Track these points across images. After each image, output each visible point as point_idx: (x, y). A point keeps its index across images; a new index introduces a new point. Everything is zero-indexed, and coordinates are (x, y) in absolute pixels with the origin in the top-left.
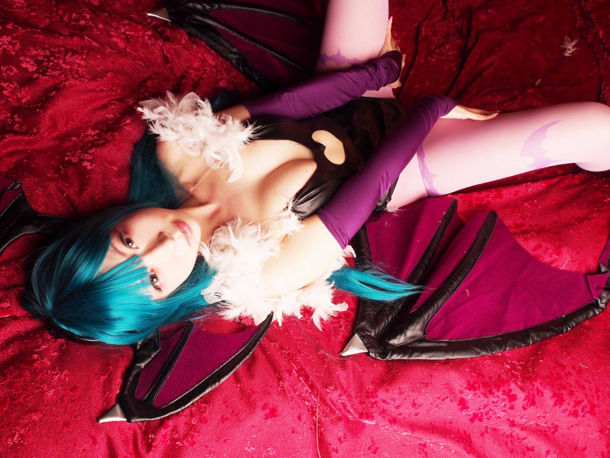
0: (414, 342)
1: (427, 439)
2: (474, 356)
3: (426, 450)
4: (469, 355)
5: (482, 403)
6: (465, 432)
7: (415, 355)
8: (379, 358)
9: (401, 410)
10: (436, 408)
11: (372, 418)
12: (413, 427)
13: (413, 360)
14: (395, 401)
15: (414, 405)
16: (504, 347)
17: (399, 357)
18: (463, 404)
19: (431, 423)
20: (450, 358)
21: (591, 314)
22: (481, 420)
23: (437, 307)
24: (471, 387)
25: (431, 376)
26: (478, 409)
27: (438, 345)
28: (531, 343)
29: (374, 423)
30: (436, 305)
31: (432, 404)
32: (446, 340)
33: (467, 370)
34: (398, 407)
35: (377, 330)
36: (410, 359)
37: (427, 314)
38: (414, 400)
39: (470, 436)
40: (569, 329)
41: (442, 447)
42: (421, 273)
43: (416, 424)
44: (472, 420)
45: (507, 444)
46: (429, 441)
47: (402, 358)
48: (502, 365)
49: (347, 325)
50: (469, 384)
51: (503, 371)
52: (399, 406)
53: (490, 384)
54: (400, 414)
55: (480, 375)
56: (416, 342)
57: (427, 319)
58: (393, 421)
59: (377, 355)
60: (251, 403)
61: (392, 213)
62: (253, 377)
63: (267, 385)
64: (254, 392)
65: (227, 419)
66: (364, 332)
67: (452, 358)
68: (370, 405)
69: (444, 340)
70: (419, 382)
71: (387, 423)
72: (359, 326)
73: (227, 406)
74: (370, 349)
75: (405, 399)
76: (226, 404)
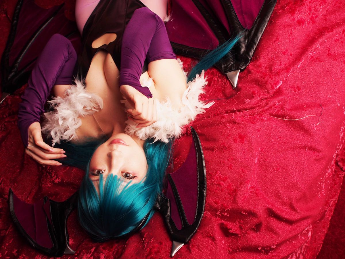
1: (310, 53)
2: (275, 4)
3: (315, 57)
4: (272, 7)
5: (306, 9)
6: (319, 29)
7: (256, 40)
8: (248, 64)
9: (283, 63)
10: (294, 40)
11: (279, 82)
12: (298, 59)
13: (258, 43)
14: (275, 64)
15: (284, 53)
17: (253, 52)
18: (301, 22)
19: (302, 48)
20: (268, 19)
22: (316, 17)
23: (234, 16)
24: (292, 12)
25: (273, 34)
26: (309, 15)
27: (257, 24)
29: (282, 82)
30: (234, 17)
31: (290, 42)
32: (257, 18)
33: (281, 11)
34: (281, 65)
35: (231, 59)
36: (257, 44)
38: (282, 52)
39: (323, 28)
41: (319, 47)
42: (212, 20)
43: (297, 57)
44: (314, 22)
45: (339, 7)
46: (311, 53)
47: (254, 50)
49: (218, 76)
50: (290, 12)
52: (281, 63)
54: (285, 65)
55: (287, 5)
56: (248, 37)
57: (239, 25)
58: (287, 69)
59: (245, 65)
60: (229, 148)
61: (170, 21)
62: (215, 140)
63: (223, 134)
64: (223, 143)
65: (231, 165)
66: (228, 68)
67: (269, 18)
68: (270, 79)
69: (256, 19)
70: (273, 43)
71: (286, 74)
72: (223, 69)
73: (223, 162)
74: (239, 68)
75: (278, 57)
76: (222, 162)
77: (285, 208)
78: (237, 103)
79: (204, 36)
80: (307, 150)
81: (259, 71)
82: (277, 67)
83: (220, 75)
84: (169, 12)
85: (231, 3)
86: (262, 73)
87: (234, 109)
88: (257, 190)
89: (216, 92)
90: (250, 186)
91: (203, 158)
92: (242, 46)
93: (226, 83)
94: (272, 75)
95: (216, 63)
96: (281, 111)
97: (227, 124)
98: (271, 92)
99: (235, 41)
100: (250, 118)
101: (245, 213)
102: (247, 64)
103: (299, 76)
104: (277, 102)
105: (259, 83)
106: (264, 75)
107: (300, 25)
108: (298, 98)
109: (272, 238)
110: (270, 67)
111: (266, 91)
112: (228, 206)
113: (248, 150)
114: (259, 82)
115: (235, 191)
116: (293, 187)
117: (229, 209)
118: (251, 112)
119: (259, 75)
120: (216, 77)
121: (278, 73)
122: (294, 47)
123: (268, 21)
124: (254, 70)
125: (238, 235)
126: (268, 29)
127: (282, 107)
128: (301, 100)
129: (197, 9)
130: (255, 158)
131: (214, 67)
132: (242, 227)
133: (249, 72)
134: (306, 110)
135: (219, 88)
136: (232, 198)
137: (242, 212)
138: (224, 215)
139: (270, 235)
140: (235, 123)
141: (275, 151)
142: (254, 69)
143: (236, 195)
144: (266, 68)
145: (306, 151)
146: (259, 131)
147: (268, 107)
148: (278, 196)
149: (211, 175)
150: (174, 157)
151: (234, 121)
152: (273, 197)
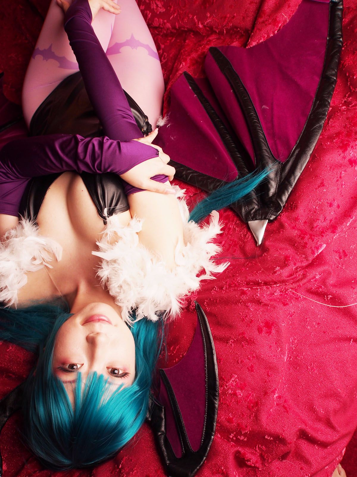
0: (281, 175)
2: (321, 132)
4: (317, 135)
7: (292, 181)
8: (279, 213)
9: (328, 218)
10: (343, 187)
11: (321, 245)
12: (347, 214)
13: (295, 185)
14: (318, 219)
15: (330, 205)
16: (327, 103)
17: (287, 195)
18: (353, 162)
19: (352, 198)
20: (311, 152)
21: (339, 13)
23: (263, 139)
24: (344, 147)
25: (317, 176)
27: (294, 157)
28: (335, 78)
29: (325, 245)
30: (261, 140)
31: (338, 189)
32: (295, 147)
33: (329, 143)
34: (325, 219)
35: (255, 201)
36: (293, 186)
37: (264, 151)
38: (328, 203)
40: (341, 39)
42: (228, 137)
43: (346, 211)
47: (289, 193)
48: (340, 111)
49: (235, 223)
50: (341, 148)
51: (345, 113)
53: (350, 130)
54: (331, 221)
55: (338, 134)
56: (282, 174)
57: (268, 153)
58: (334, 228)
59: (275, 214)
60: (250, 340)
61: (165, 125)
62: (230, 327)
63: (243, 319)
64: (243, 333)
65: (252, 366)
66: (251, 215)
67: (312, 150)
68: (310, 241)
69: (294, 149)
70: (316, 189)
71: (332, 235)
72: (243, 215)
73: (242, 362)
74: (267, 217)
75: (321, 210)
76: (240, 361)
77: (320, 426)
78: (263, 271)
79: (216, 158)
80: (351, 342)
81: (295, 226)
82: (321, 224)
83: (238, 222)
84: (165, 111)
85: (258, 118)
86: (300, 230)
87: (259, 281)
88: (285, 401)
89: (230, 245)
90: (276, 395)
91: (214, 352)
92: (271, 185)
93: (246, 234)
94: (314, 236)
95: (234, 204)
96: (323, 287)
97: (249, 304)
98: (311, 259)
99: (263, 176)
100: (281, 295)
101: (270, 438)
102: (277, 213)
103: (346, 236)
104: (316, 274)
105: (295, 244)
106: (303, 233)
107: (352, 166)
108: (344, 268)
109: (302, 469)
110: (311, 223)
111: (304, 256)
112: (246, 427)
113: (276, 343)
114: (296, 242)
115: (257, 404)
116: (332, 395)
117: (247, 432)
118: (284, 288)
119: (295, 233)
120: (232, 224)
121: (322, 233)
122: (343, 196)
123: (311, 155)
124: (289, 225)
125: (258, 468)
126: (309, 167)
127: (324, 281)
128: (348, 272)
129: (208, 116)
130: (284, 354)
131: (230, 208)
132: (264, 456)
133: (282, 226)
134: (354, 288)
135: (236, 241)
136: (252, 414)
137: (266, 437)
138: (239, 439)
139: (300, 464)
140: (261, 304)
141: (311, 344)
142: (289, 222)
143: (258, 410)
144: (305, 222)
145: (350, 344)
146: (291, 316)
147: (305, 281)
148: (311, 409)
149: (224, 380)
150: (169, 344)
151: (259, 301)
152: (305, 410)
